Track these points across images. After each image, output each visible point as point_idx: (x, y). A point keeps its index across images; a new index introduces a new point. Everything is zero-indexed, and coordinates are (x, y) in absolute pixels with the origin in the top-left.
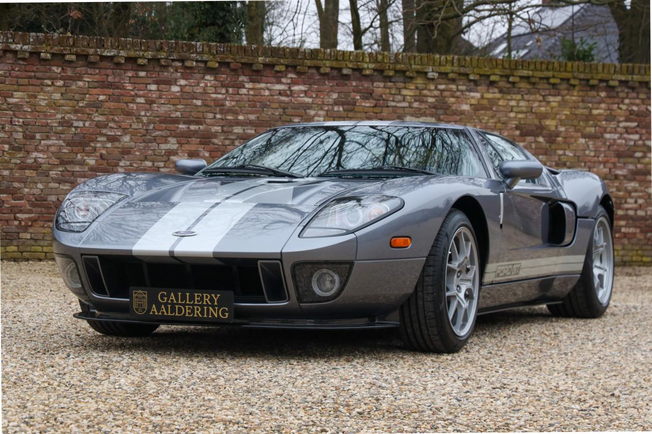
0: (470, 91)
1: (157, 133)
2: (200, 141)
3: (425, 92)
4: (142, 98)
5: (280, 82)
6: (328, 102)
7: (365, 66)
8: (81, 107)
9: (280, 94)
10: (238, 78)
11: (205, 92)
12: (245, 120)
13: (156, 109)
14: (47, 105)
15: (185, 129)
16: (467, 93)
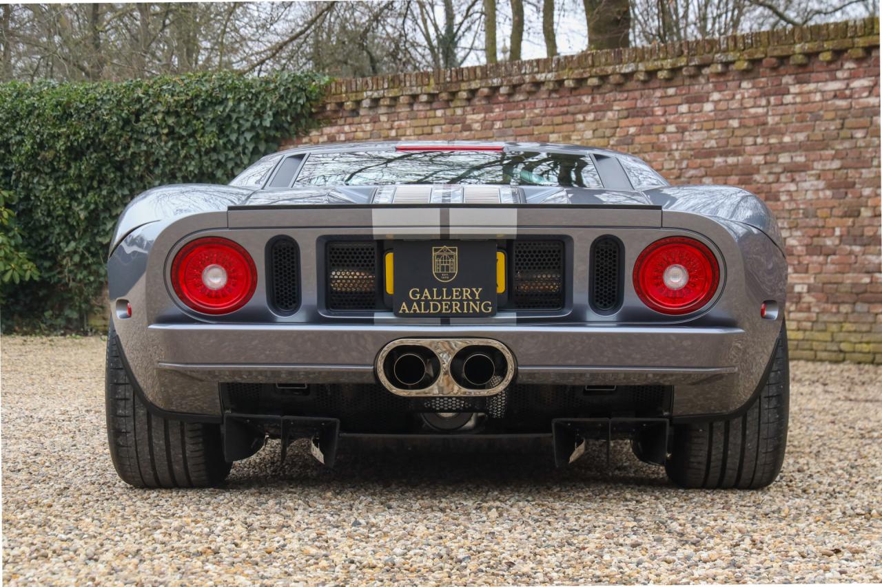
1: (692, 172)
2: (739, 180)
4: (673, 126)
5: (835, 79)
9: (835, 97)
10: (781, 80)
11: (743, 107)
12: (792, 142)
13: (688, 138)
15: (722, 164)
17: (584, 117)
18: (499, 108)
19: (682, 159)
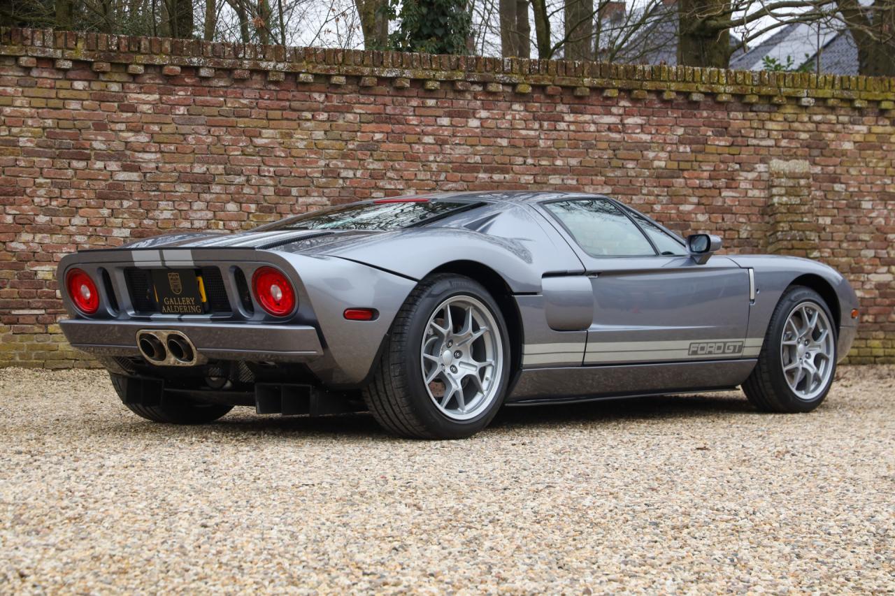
0: (853, 123)
3: (796, 125)
4: (431, 137)
5: (610, 113)
6: (671, 140)
7: (722, 89)
8: (351, 150)
9: (609, 129)
10: (555, 108)
11: (513, 128)
12: (564, 166)
13: (449, 151)
14: (307, 147)
15: (487, 180)
16: (851, 127)
17: (313, 116)
18: (185, 91)
19: (440, 172)
